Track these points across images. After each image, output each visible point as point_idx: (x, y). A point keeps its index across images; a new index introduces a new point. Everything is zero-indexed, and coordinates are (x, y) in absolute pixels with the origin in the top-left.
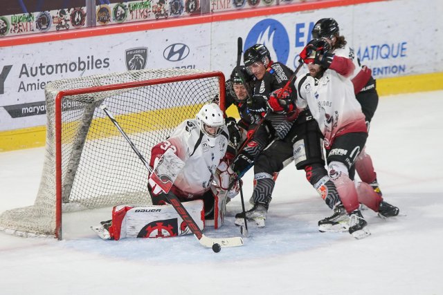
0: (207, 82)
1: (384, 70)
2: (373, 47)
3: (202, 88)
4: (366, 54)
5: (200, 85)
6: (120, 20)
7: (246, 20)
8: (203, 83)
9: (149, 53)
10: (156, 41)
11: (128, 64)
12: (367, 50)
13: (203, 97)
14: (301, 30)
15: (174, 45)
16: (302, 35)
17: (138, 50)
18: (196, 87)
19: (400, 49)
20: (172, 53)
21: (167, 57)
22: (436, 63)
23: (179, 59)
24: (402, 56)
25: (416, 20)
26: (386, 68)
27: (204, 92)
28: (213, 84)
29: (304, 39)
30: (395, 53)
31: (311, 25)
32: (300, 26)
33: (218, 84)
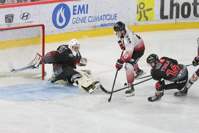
0: (37, 28)
1: (108, 25)
2: (104, 15)
3: (35, 31)
4: (101, 18)
5: (34, 29)
6: (3, 3)
7: (53, 4)
8: (36, 29)
9: (14, 16)
10: (17, 12)
11: (6, 20)
12: (101, 16)
13: (36, 34)
14: (75, 8)
15: (24, 13)
16: (76, 10)
17: (10, 15)
18: (33, 30)
19: (115, 16)
20: (23, 17)
21: (21, 18)
22: (129, 22)
23: (26, 19)
24: (115, 19)
25: (121, 5)
26: (109, 24)
27: (36, 32)
28: (40, 29)
29: (76, 12)
30: (112, 18)
31: (80, 6)
32: (75, 6)
33: (42, 29)
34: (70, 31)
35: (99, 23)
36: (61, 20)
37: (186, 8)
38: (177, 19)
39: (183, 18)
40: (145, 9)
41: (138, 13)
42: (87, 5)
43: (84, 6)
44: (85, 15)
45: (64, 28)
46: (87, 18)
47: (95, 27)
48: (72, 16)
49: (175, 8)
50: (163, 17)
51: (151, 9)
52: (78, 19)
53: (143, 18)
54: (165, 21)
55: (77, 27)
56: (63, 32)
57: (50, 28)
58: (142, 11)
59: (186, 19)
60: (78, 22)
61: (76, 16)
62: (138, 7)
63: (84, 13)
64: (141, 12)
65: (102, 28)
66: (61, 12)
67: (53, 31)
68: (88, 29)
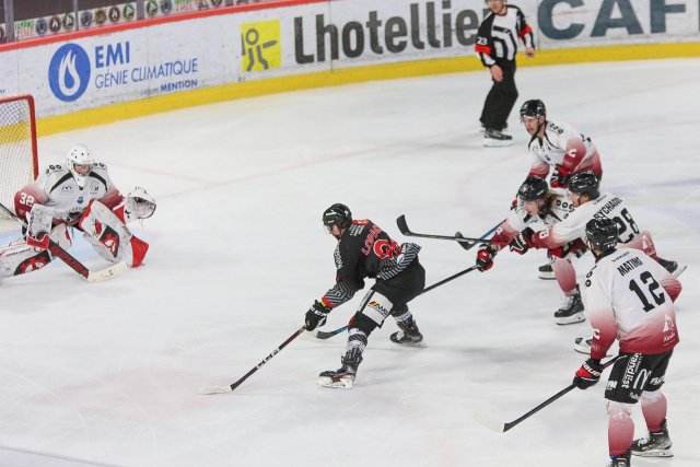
0: (18, 105)
1: (178, 85)
2: (167, 64)
3: (13, 111)
4: (161, 71)
5: (11, 108)
7: (49, 45)
8: (14, 106)
12: (161, 67)
13: (14, 119)
14: (100, 52)
16: (101, 56)
18: (8, 110)
19: (192, 65)
22: (225, 77)
24: (194, 71)
26: (180, 83)
27: (16, 114)
28: (23, 106)
29: (103, 60)
30: (187, 69)
31: (110, 47)
32: (99, 48)
33: (27, 106)
34: (92, 106)
35: (157, 82)
36: (69, 82)
37: (353, 34)
38: (335, 61)
39: (349, 59)
40: (260, 42)
41: (244, 53)
42: (127, 44)
43: (119, 46)
44: (125, 66)
45: (78, 100)
46: (129, 74)
47: (148, 92)
48: (94, 71)
49: (327, 36)
50: (302, 59)
51: (272, 43)
52: (109, 77)
53: (258, 65)
54: (307, 68)
55: (108, 94)
56: (76, 109)
57: (46, 101)
58: (254, 47)
59: (355, 59)
60: (108, 82)
61: (103, 70)
62: (245, 39)
63: (122, 62)
64: (250, 51)
65: (164, 92)
66: (68, 63)
67: (53, 109)
68: (134, 98)
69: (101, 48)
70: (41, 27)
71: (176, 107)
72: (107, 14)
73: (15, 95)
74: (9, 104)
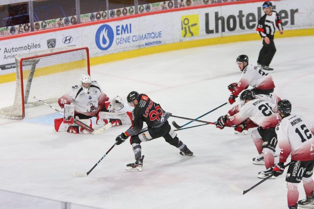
0: (82, 51)
1: (153, 43)
2: (148, 34)
3: (79, 54)
4: (145, 37)
6: (44, 28)
7: (96, 25)
8: (80, 52)
9: (56, 41)
10: (59, 36)
11: (48, 46)
12: (145, 35)
13: (80, 58)
14: (118, 28)
15: (67, 37)
16: (119, 30)
17: (52, 40)
18: (77, 54)
19: (159, 34)
20: (66, 40)
21: (64, 42)
22: (174, 39)
23: (69, 43)
24: (160, 37)
25: (165, 22)
27: (81, 56)
28: (84, 52)
29: (120, 32)
30: (157, 36)
31: (123, 26)
32: (118, 27)
33: (86, 52)
34: (115, 52)
35: (144, 42)
36: (104, 42)
37: (231, 21)
38: (223, 33)
39: (230, 32)
40: (190, 24)
41: (182, 29)
42: (130, 25)
43: (127, 25)
44: (129, 34)
45: (109, 50)
46: (131, 38)
47: (139, 46)
48: (116, 37)
49: (220, 21)
50: (208, 31)
51: (195, 24)
52: (122, 39)
53: (188, 34)
54: (210, 36)
55: (121, 47)
56: (107, 53)
57: (94, 50)
58: (187, 26)
59: (232, 32)
60: (122, 42)
61: (119, 36)
62: (183, 23)
63: (128, 33)
64: (185, 28)
65: (147, 46)
66: (104, 33)
67: (97, 53)
68: (133, 49)
69: (119, 26)
70: (92, 17)
71: (152, 53)
72: (122, 11)
73: (80, 47)
74: (78, 51)
